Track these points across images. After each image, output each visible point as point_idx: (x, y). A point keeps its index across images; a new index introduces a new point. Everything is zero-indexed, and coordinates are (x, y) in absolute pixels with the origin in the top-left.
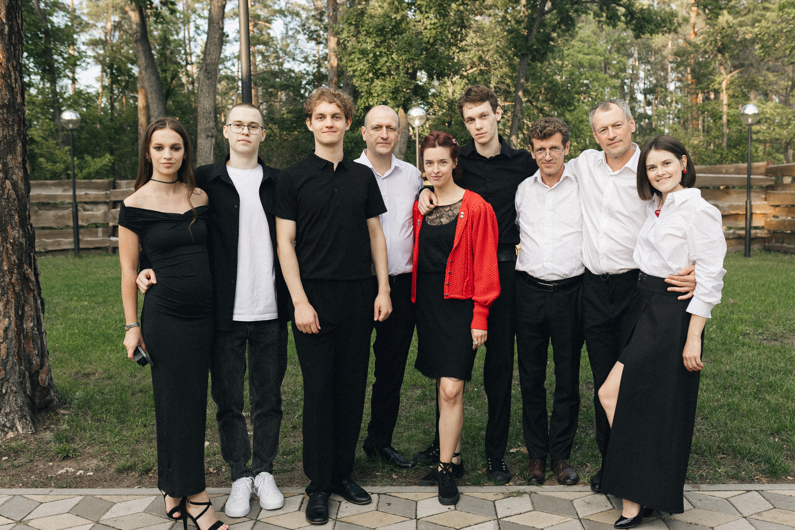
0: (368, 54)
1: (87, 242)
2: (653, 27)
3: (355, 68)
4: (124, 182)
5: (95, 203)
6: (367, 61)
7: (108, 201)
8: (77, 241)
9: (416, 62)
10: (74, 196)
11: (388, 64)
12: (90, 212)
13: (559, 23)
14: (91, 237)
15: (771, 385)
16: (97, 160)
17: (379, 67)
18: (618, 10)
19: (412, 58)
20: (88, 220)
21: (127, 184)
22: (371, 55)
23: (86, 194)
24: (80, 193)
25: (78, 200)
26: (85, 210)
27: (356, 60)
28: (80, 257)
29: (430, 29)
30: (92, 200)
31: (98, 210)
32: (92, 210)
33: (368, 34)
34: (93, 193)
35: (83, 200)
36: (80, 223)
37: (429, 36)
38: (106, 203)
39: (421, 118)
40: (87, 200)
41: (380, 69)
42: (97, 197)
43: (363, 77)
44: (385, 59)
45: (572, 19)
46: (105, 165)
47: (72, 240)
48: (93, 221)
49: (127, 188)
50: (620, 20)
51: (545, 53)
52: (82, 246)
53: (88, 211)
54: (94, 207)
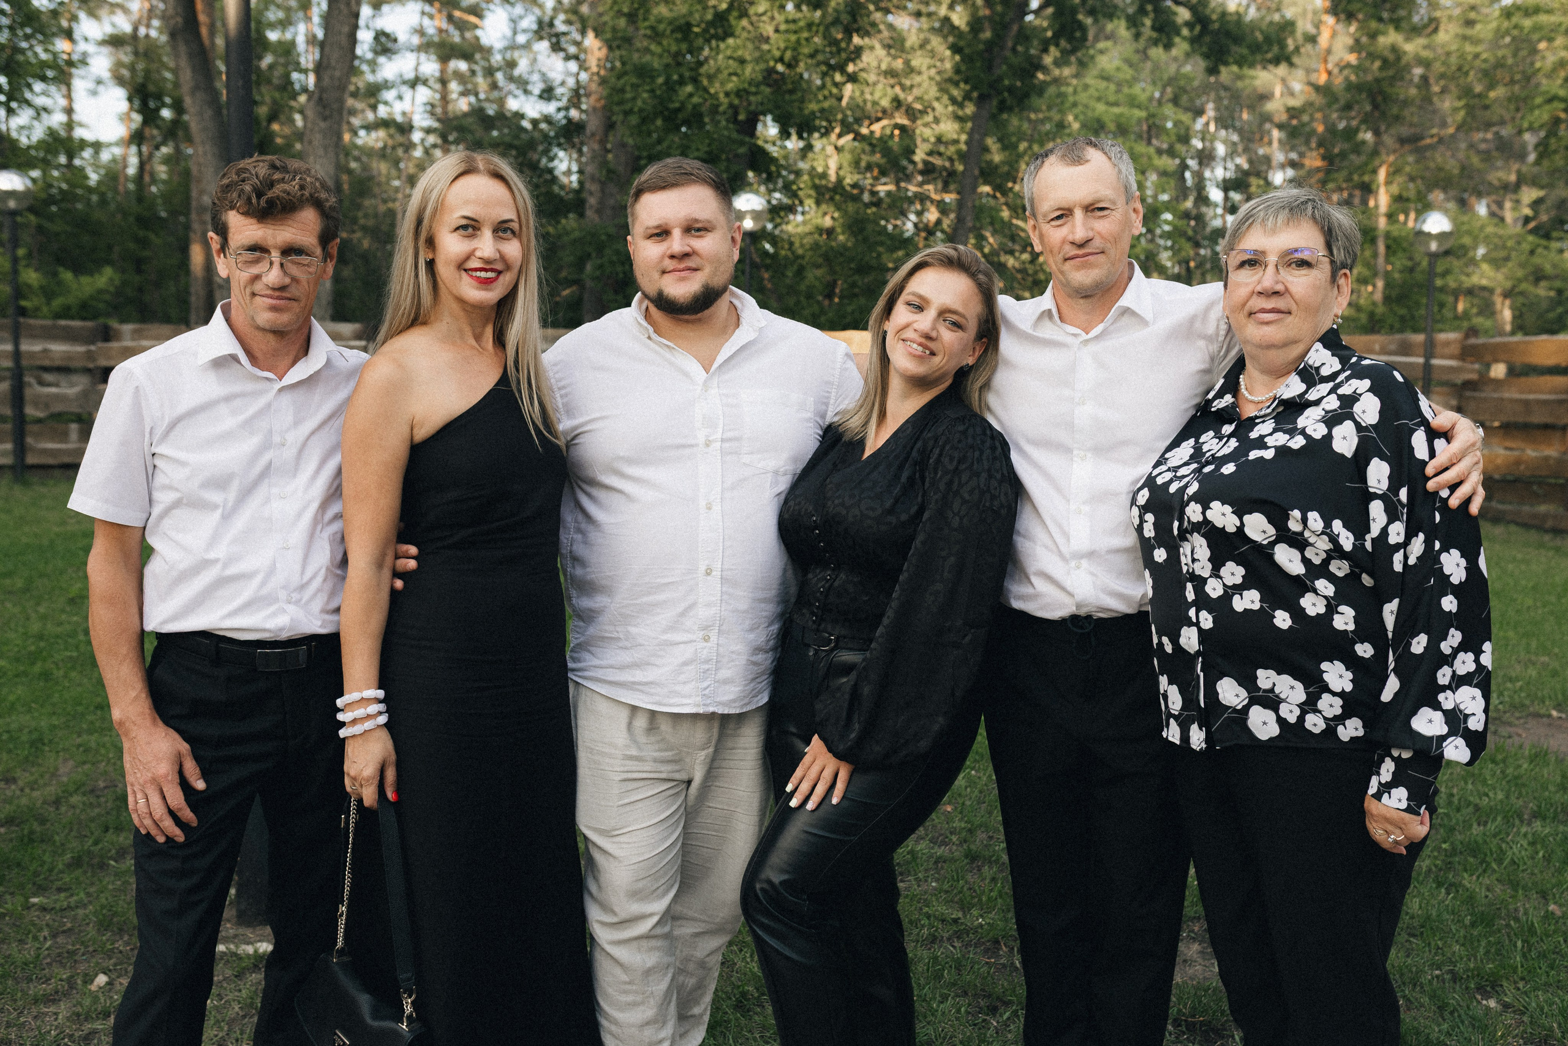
0: (653, 78)
1: (45, 451)
2: (1245, 51)
3: (628, 107)
4: (127, 328)
5: (64, 370)
6: (652, 91)
7: (91, 365)
8: (21, 449)
9: (752, 98)
10: (17, 355)
11: (696, 100)
12: (53, 390)
13: (1057, 36)
14: (52, 440)
15: (1474, 849)
16: (85, 280)
17: (677, 105)
18: (1175, 14)
19: (745, 90)
20: (47, 406)
21: (135, 331)
22: (660, 80)
23: (45, 351)
24: (28, 346)
25: (24, 363)
26: (42, 383)
27: (628, 88)
28: (25, 483)
29: (787, 31)
30: (58, 363)
31: (72, 385)
32: (57, 385)
33: (656, 35)
34: (59, 348)
35: (39, 363)
36: (30, 411)
37: (782, 45)
38: (88, 371)
39: (756, 215)
40: (47, 363)
41: (679, 110)
42: (69, 356)
43: (644, 128)
44: (689, 88)
45: (1083, 28)
46: (100, 291)
47: (9, 446)
48: (58, 408)
49: (133, 339)
50: (1178, 34)
51: (1027, 95)
52: (31, 460)
53: (49, 385)
54: (62, 379)
